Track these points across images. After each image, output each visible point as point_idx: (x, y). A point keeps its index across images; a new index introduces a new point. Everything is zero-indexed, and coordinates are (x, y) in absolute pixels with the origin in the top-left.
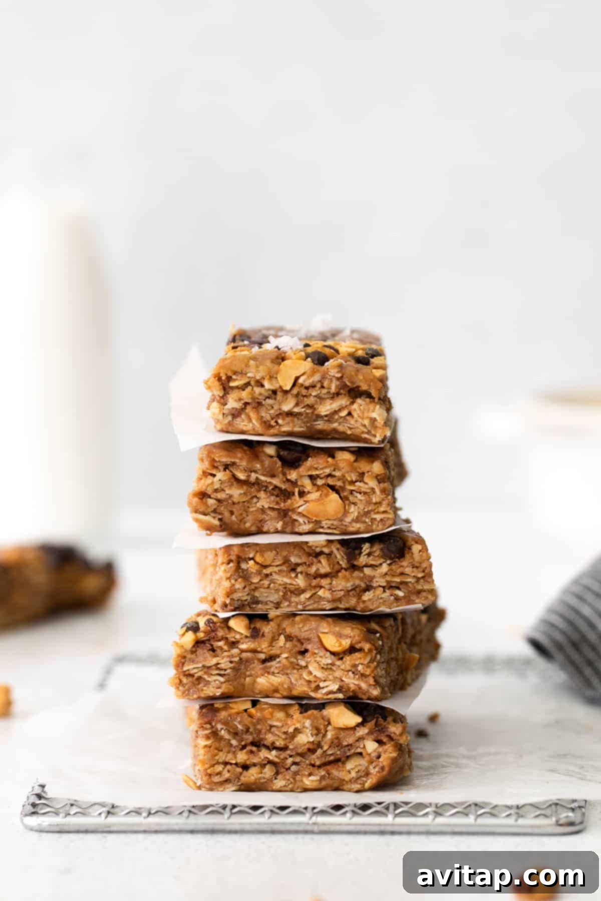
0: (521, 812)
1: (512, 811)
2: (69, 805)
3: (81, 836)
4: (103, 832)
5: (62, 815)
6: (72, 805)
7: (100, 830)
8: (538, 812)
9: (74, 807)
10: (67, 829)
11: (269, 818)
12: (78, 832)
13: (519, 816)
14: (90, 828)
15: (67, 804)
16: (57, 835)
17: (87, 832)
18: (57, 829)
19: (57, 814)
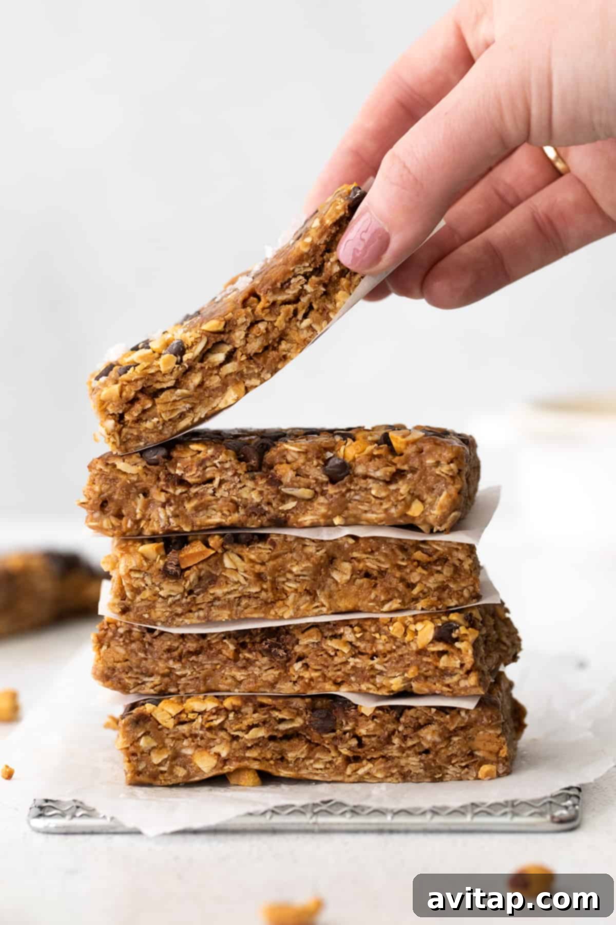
0: (516, 810)
1: (507, 810)
2: (75, 808)
3: (87, 837)
4: (108, 833)
5: (68, 817)
6: (78, 807)
7: (105, 831)
8: (533, 810)
9: (80, 809)
10: (73, 830)
11: (271, 817)
12: (84, 833)
13: (515, 814)
14: (96, 830)
15: (73, 807)
16: (63, 837)
17: (92, 833)
18: (64, 831)
19: (63, 815)
